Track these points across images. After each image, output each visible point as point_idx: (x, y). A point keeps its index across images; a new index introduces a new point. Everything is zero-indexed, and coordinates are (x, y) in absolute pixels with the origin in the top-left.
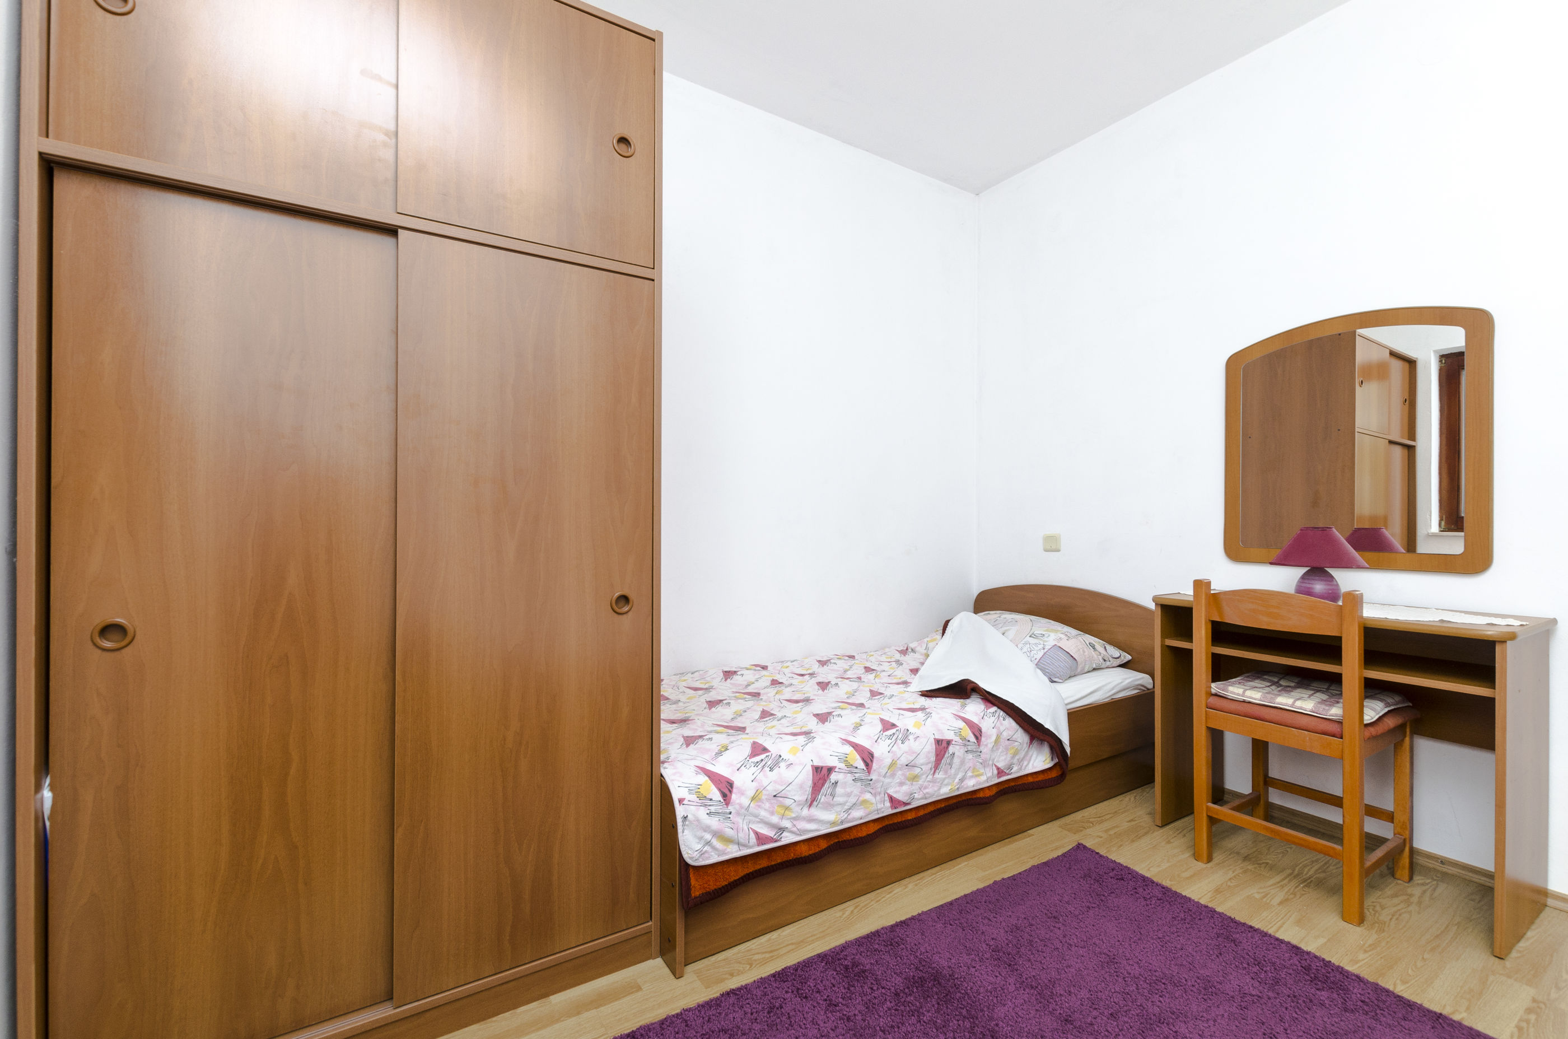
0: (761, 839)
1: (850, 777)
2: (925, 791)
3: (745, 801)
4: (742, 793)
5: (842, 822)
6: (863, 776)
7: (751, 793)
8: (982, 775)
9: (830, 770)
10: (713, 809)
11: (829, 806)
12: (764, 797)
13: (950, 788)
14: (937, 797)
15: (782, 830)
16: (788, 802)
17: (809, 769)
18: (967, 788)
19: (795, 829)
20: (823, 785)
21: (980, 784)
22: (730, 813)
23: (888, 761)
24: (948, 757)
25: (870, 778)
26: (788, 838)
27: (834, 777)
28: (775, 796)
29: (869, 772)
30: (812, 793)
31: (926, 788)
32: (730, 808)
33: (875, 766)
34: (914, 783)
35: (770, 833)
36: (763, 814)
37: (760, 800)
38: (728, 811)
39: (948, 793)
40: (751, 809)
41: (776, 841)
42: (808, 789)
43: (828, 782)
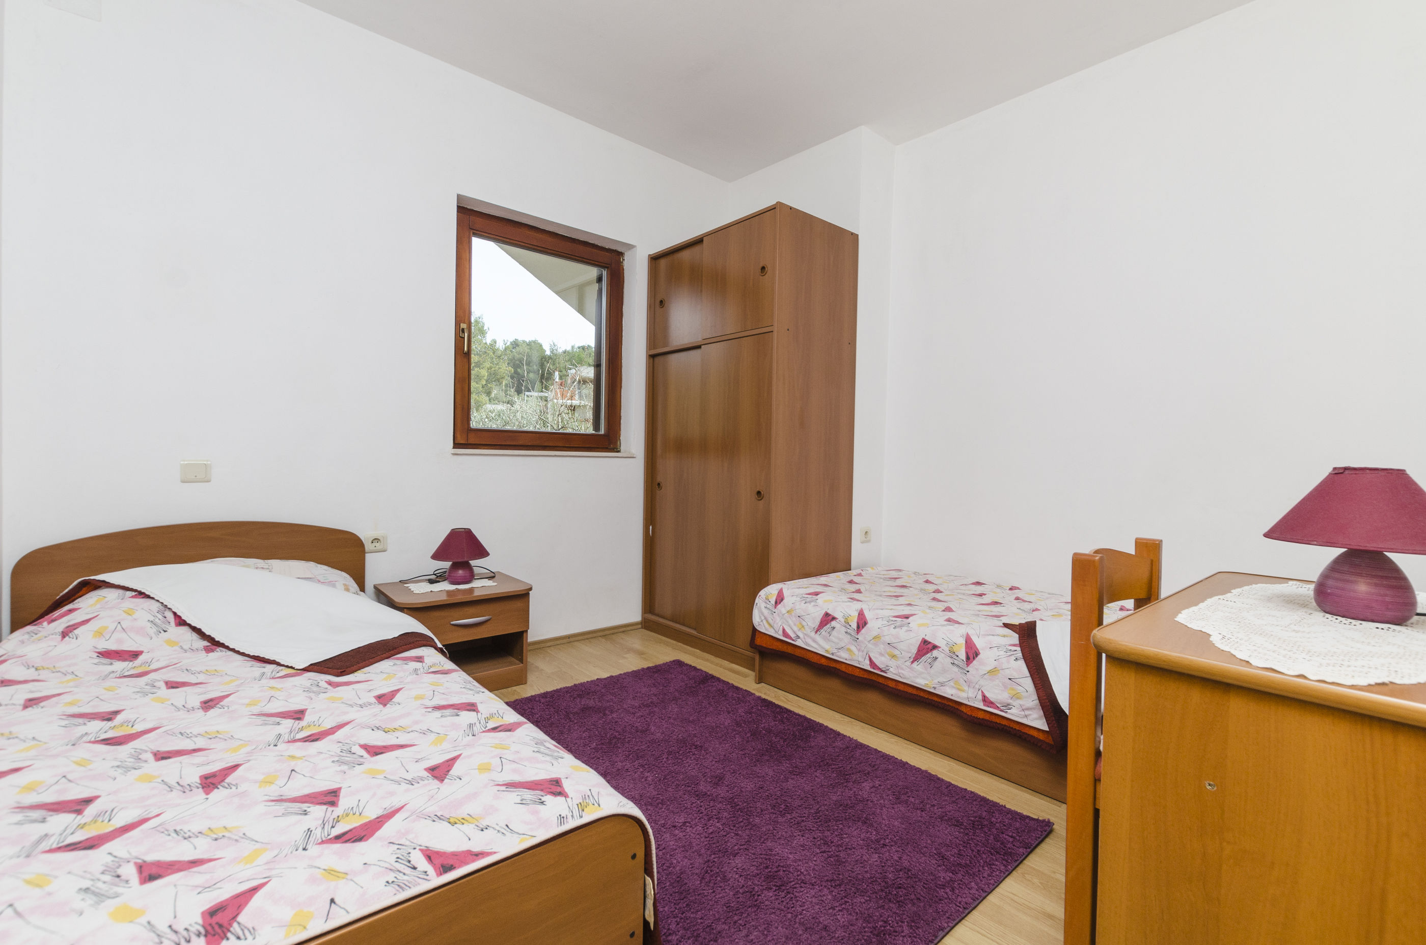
0: (785, 633)
1: (844, 629)
2: (901, 671)
3: (784, 611)
4: (784, 606)
5: (833, 654)
6: (854, 633)
7: (788, 609)
8: (963, 691)
9: (834, 619)
10: (768, 606)
11: (826, 639)
12: (793, 614)
13: (927, 683)
14: (912, 682)
15: (798, 637)
16: (804, 623)
17: (823, 612)
18: (945, 693)
19: (804, 640)
20: (826, 625)
21: (959, 697)
22: (775, 612)
23: (875, 633)
24: (929, 658)
25: (857, 637)
26: (799, 643)
27: (833, 623)
28: (799, 616)
29: (858, 633)
30: (819, 626)
31: (902, 669)
32: (776, 610)
33: (863, 631)
34: (892, 659)
35: (793, 635)
36: (790, 622)
37: (791, 614)
38: (774, 611)
39: (922, 685)
40: (784, 616)
41: (793, 640)
42: (817, 622)
43: (829, 624)
